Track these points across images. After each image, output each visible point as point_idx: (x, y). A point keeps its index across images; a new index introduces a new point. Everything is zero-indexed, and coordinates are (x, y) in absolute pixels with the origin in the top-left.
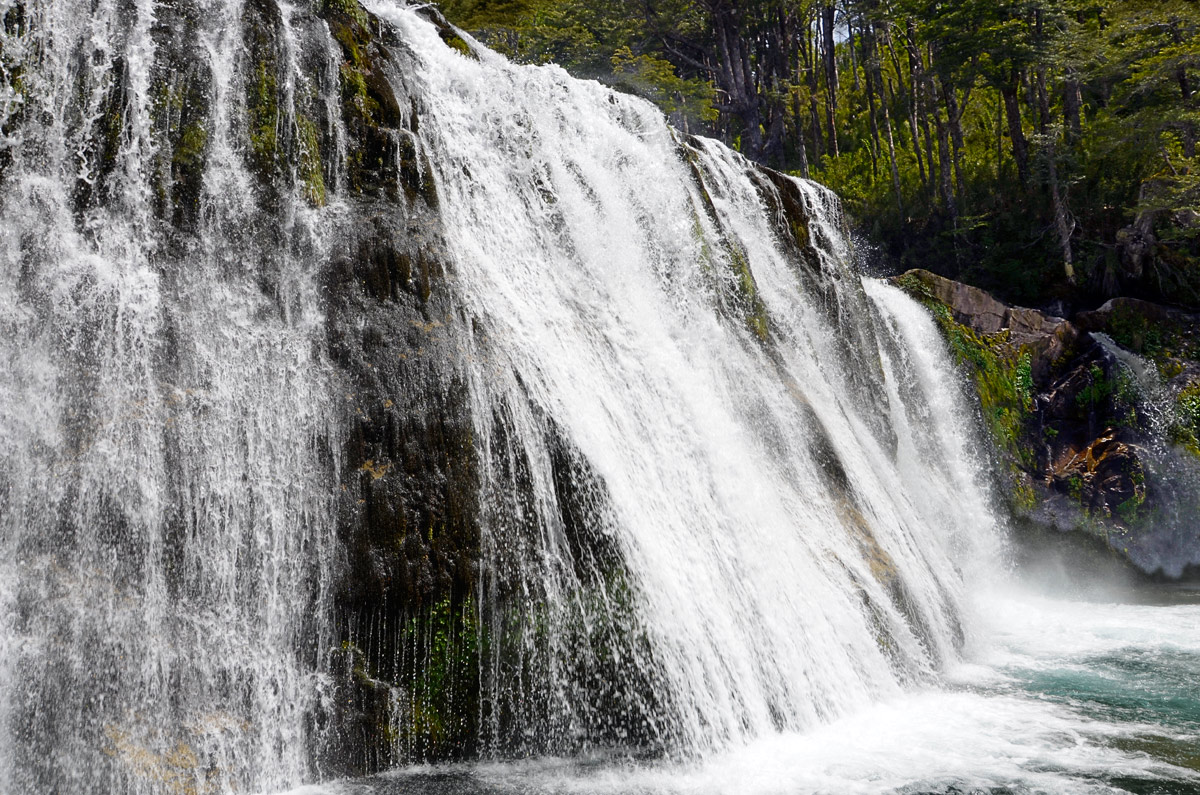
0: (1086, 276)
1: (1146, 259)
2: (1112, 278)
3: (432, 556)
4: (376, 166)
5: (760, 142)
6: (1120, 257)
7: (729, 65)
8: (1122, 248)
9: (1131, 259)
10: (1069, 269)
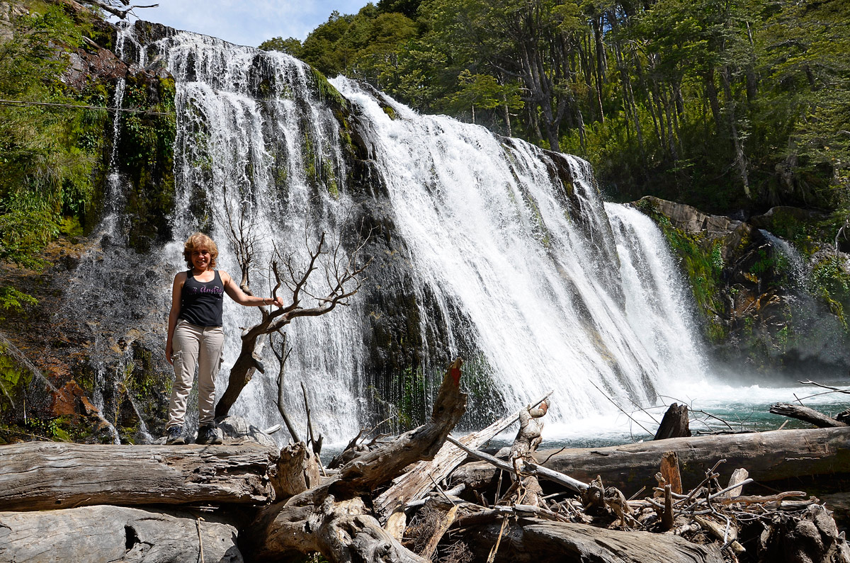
0: (758, 194)
1: (795, 182)
2: (774, 194)
3: (403, 350)
4: (359, 179)
5: (552, 119)
6: (779, 181)
7: (531, 73)
8: (779, 175)
9: (785, 182)
10: (747, 190)
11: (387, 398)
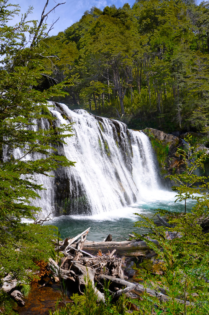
0: (183, 127)
2: (188, 128)
5: (121, 95)
7: (115, 80)
10: (180, 125)
11: (60, 206)
